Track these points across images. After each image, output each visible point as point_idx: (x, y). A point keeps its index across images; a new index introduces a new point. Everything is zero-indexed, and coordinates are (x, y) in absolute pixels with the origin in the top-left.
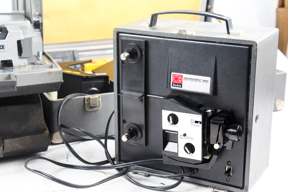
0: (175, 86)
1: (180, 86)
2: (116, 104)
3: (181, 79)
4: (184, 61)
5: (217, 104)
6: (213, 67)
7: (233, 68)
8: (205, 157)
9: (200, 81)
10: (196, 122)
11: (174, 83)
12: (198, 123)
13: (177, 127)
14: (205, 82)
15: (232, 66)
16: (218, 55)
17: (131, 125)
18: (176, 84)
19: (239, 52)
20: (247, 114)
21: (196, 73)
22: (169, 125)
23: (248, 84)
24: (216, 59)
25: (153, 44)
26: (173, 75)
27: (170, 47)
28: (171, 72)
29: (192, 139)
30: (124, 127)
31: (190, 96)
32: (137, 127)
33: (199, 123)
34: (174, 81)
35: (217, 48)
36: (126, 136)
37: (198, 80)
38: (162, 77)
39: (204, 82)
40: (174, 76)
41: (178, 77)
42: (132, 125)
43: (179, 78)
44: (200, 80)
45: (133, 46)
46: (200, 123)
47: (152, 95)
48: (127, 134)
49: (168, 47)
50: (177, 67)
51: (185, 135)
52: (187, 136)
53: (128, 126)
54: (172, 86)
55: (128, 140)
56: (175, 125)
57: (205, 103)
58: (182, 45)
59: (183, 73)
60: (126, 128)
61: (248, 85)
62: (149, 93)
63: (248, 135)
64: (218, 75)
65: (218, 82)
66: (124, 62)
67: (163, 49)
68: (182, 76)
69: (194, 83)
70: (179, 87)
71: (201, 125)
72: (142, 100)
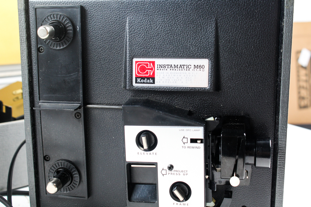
0: (141, 83)
1: (151, 81)
2: (28, 129)
3: (152, 69)
4: (157, 36)
5: (221, 107)
6: (212, 39)
7: (250, 38)
8: (208, 205)
9: (188, 69)
10: (193, 141)
11: (139, 78)
12: (197, 142)
13: (154, 154)
14: (199, 69)
15: (248, 35)
16: (220, 17)
17: (60, 164)
18: (143, 78)
19: (260, 6)
20: (276, 118)
21: (180, 54)
22: (140, 153)
23: (278, 64)
24: (216, 24)
25: (95, 10)
26: (136, 62)
27: (128, 13)
28: (133, 59)
29: (185, 173)
30: (46, 169)
31: (169, 99)
32: (72, 166)
33: (199, 141)
34: (138, 73)
35: (219, 4)
36: (53, 183)
37: (185, 67)
38: (114, 69)
39: (196, 69)
40: (139, 65)
41: (147, 65)
42: (63, 163)
43: (148, 67)
44: (188, 67)
45: (59, 16)
46: (202, 142)
47: (97, 104)
48: (55, 179)
49: (125, 12)
50: (144, 48)
51: (171, 168)
52: (174, 169)
53: (54, 166)
54: (136, 82)
55: (58, 190)
56: (151, 152)
57: (197, 107)
58: (150, 7)
59: (156, 57)
60: (51, 170)
61: (278, 67)
62: (92, 102)
63: (279, 155)
64: (221, 54)
65: (221, 67)
66: (42, 49)
67: (115, 17)
68: (153, 63)
69: (178, 72)
70: (150, 83)
71: (202, 146)
72: (78, 116)
